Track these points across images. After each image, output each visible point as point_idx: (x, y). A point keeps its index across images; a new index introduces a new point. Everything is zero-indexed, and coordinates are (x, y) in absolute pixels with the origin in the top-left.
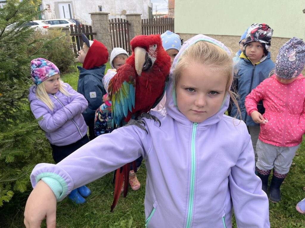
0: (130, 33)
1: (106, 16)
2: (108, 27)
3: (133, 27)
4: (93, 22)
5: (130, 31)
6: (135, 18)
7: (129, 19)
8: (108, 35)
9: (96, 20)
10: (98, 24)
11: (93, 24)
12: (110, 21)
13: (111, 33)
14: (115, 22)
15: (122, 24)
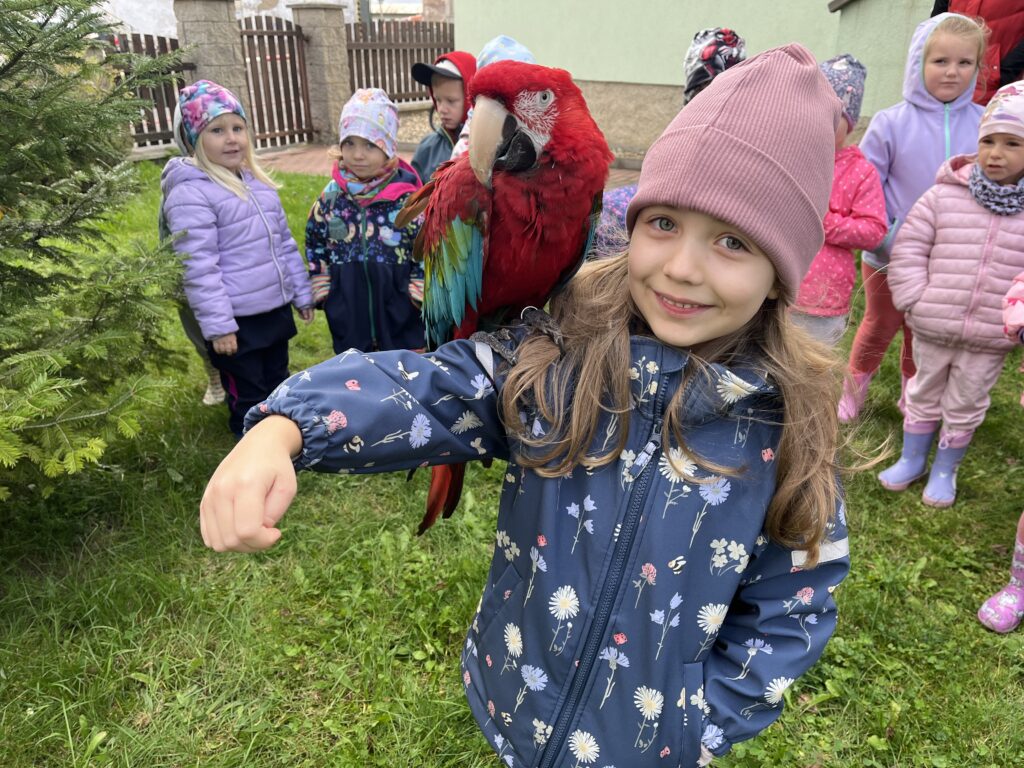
0: (308, 68)
1: (229, 9)
2: (237, 44)
3: (320, 49)
4: (183, 26)
5: (307, 63)
6: (326, 19)
7: (306, 20)
8: (237, 73)
9: (194, 19)
10: (199, 33)
11: (181, 33)
12: (240, 26)
13: (245, 65)
14: (257, 28)
15: (281, 38)
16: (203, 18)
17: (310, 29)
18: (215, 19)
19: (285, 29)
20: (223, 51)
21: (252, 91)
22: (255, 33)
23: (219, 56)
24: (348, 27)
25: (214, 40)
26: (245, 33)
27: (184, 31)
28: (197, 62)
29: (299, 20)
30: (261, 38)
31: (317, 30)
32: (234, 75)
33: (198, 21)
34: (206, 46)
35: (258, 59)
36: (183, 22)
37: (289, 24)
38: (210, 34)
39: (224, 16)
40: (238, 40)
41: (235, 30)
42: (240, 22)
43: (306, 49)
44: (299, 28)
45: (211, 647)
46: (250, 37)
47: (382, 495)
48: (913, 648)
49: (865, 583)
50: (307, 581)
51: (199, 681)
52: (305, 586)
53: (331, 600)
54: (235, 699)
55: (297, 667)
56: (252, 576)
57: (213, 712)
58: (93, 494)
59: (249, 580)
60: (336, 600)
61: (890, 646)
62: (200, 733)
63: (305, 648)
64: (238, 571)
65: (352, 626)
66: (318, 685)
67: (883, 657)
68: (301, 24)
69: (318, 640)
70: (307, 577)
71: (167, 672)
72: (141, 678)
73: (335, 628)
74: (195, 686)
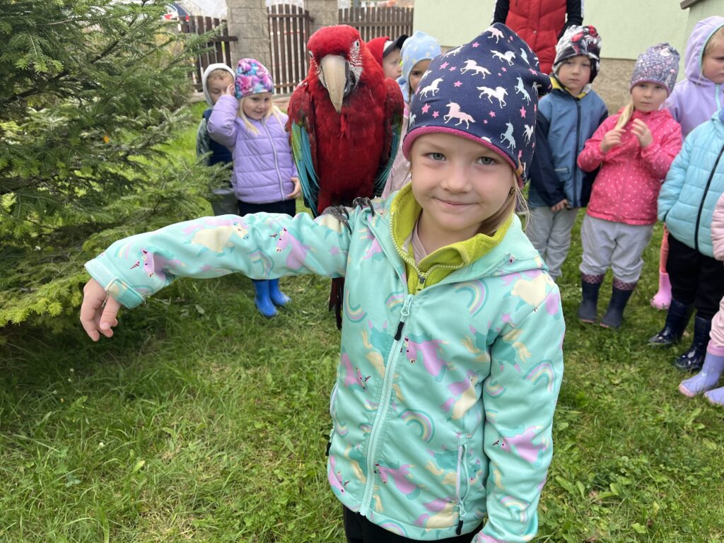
2: (265, 23)
3: (320, 26)
4: (231, 11)
7: (312, 7)
8: (263, 43)
9: (238, 6)
10: (241, 16)
11: (230, 16)
12: (268, 11)
13: (270, 38)
14: (279, 12)
15: (295, 20)
16: (244, 6)
17: (315, 13)
18: (252, 6)
19: (297, 13)
20: (256, 29)
21: (273, 55)
22: (278, 16)
23: (253, 32)
24: (341, 11)
25: (250, 21)
26: (271, 16)
27: (232, 14)
28: (239, 35)
29: (307, 7)
30: (281, 19)
31: (319, 14)
32: (262, 45)
33: (240, 8)
34: (245, 25)
35: (279, 33)
36: (231, 8)
37: (300, 10)
38: (248, 17)
39: (258, 5)
40: (266, 21)
41: (264, 14)
42: (268, 8)
43: (310, 27)
44: (307, 12)
45: (211, 417)
46: (274, 19)
47: (328, 333)
48: (677, 469)
49: (653, 422)
50: (274, 383)
51: (203, 437)
52: (272, 386)
53: (287, 396)
54: (223, 450)
55: (261, 435)
56: (240, 377)
57: (209, 456)
58: (151, 317)
59: (239, 379)
60: (290, 397)
61: (661, 466)
62: (201, 468)
63: (268, 424)
64: (232, 373)
65: (298, 414)
66: (273, 448)
67: (655, 473)
68: (310, 10)
69: (276, 420)
70: (274, 380)
71: (184, 429)
72: (169, 431)
73: (287, 413)
74: (200, 440)
